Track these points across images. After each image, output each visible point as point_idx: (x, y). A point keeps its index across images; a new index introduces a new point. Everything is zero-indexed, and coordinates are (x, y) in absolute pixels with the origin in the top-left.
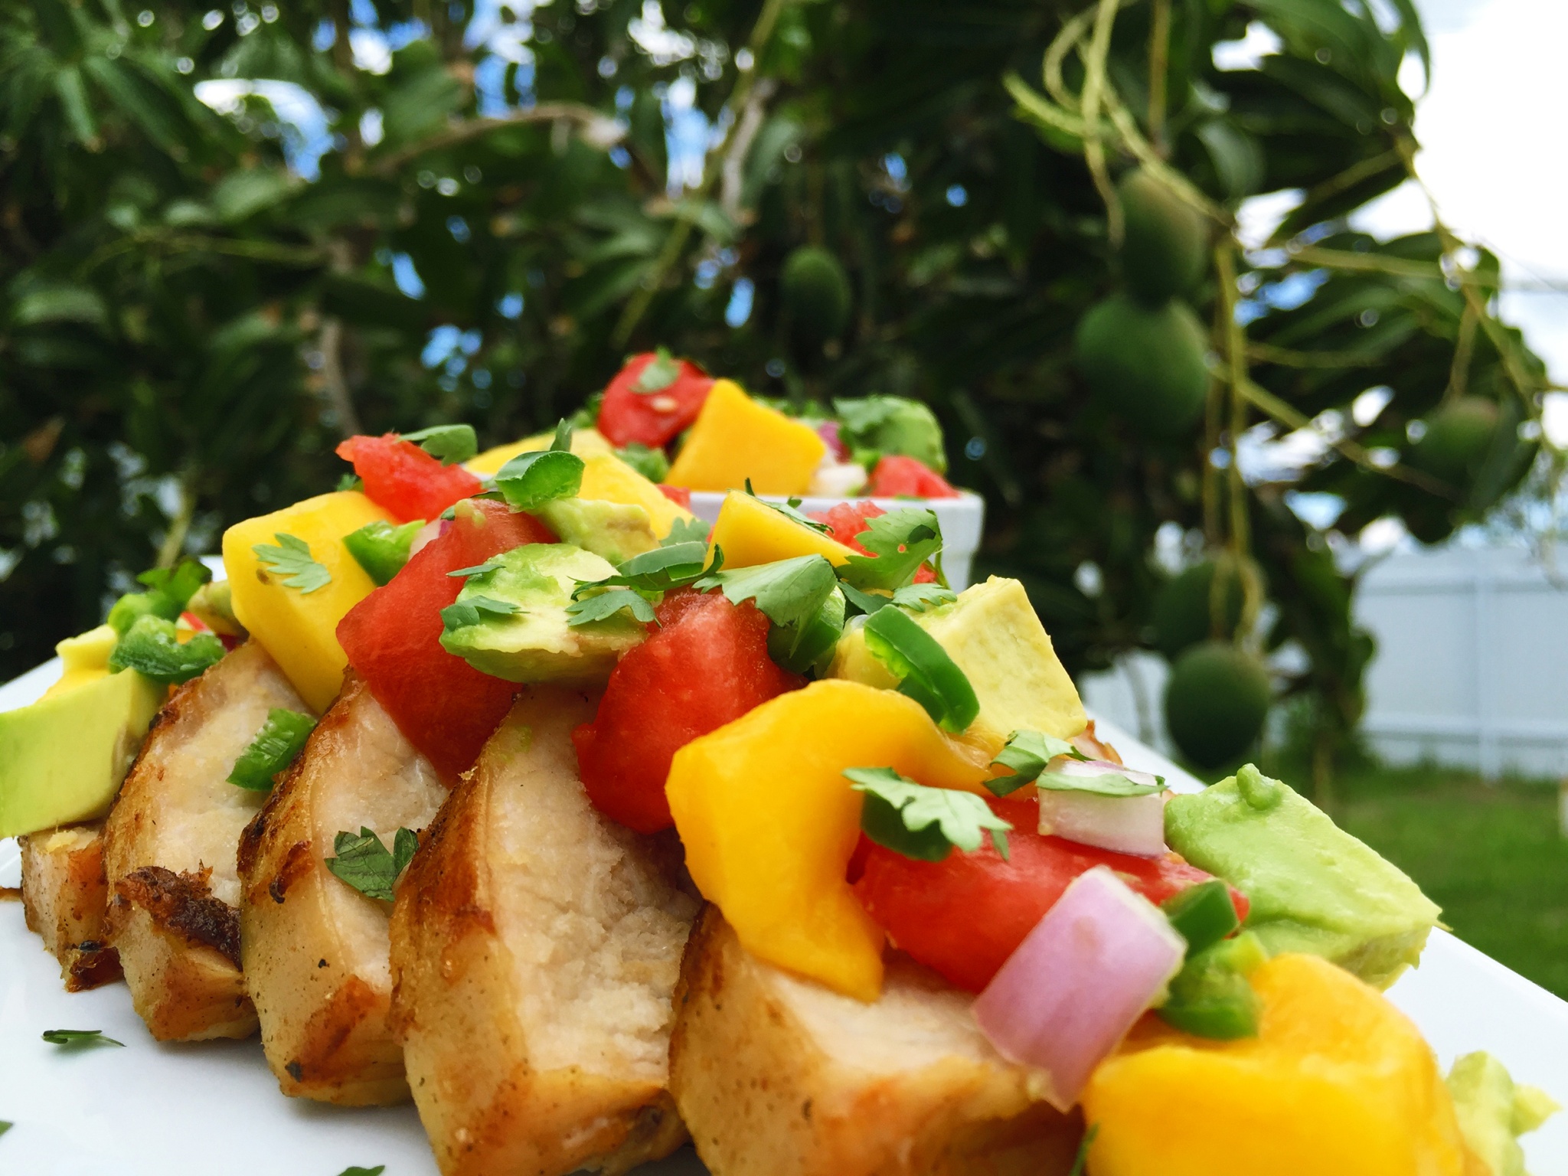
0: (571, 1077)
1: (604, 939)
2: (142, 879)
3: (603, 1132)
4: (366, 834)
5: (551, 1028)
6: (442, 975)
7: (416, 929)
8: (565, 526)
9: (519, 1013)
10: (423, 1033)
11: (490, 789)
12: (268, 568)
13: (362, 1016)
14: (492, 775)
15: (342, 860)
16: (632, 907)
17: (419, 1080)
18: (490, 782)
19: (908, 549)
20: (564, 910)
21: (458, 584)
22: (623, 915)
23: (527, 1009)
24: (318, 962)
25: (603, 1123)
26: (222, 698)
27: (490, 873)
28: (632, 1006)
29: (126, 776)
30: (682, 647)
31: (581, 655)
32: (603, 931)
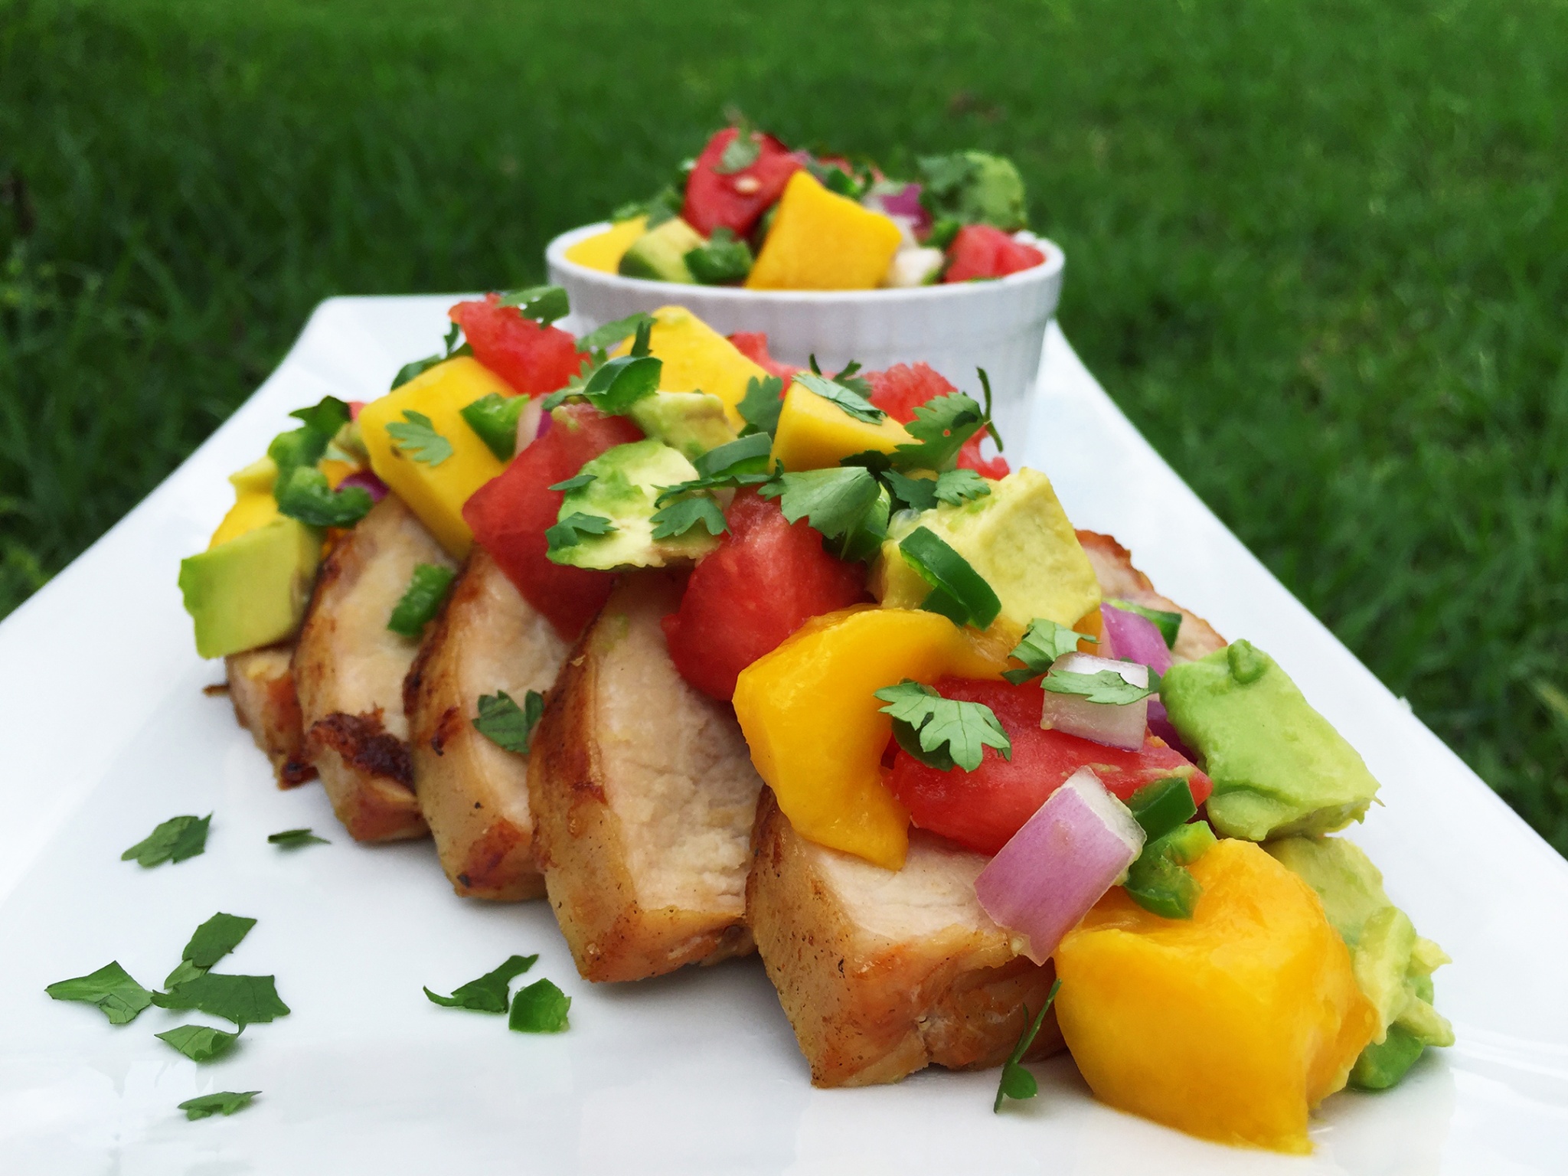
0: (670, 915)
1: (695, 793)
2: (330, 726)
3: (699, 947)
4: (502, 696)
5: (654, 874)
6: (569, 831)
7: (547, 787)
8: (647, 424)
9: (628, 867)
10: (558, 870)
11: (597, 671)
12: (400, 445)
13: (512, 847)
14: (597, 663)
15: (485, 719)
16: (717, 759)
17: (558, 905)
18: (596, 668)
19: (952, 432)
20: (661, 772)
21: (560, 498)
22: (710, 767)
23: (635, 860)
24: (474, 803)
25: (698, 940)
26: (373, 548)
27: (600, 753)
28: (716, 849)
29: (305, 616)
30: (747, 566)
31: (664, 565)
32: (693, 787)
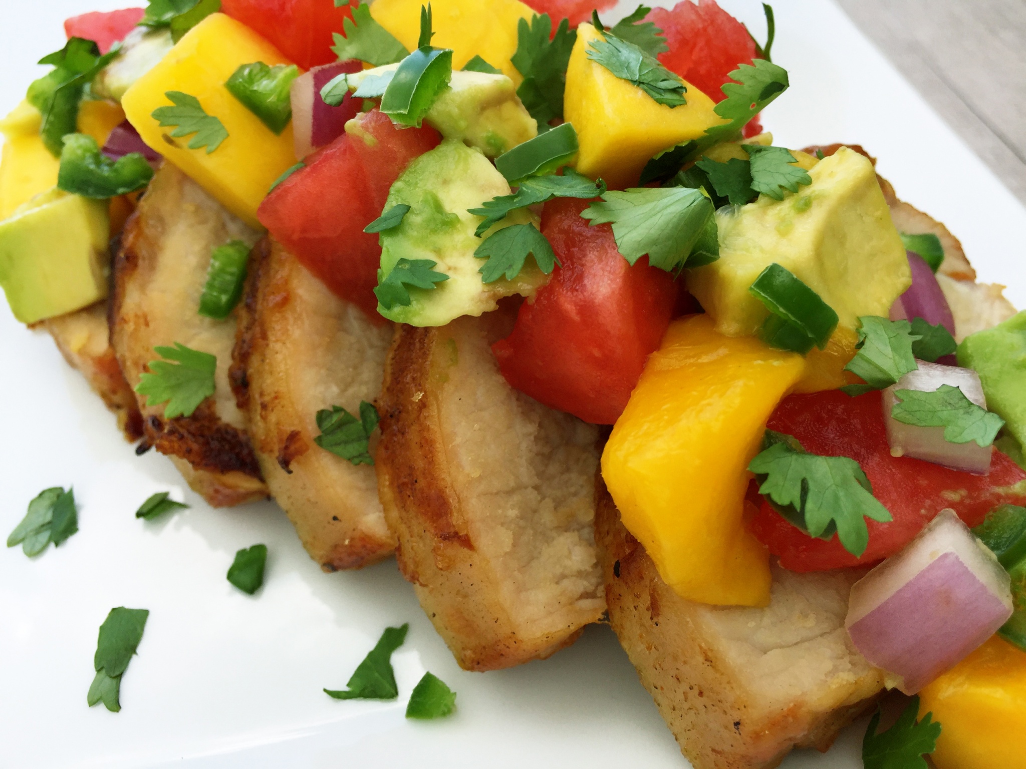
1: (541, 501)
4: (338, 409)
5: (523, 598)
6: (437, 564)
8: (446, 126)
9: (501, 602)
14: (437, 399)
15: (326, 435)
17: (432, 615)
18: (438, 405)
19: (758, 104)
20: (510, 492)
21: (377, 241)
22: (546, 468)
23: (505, 593)
24: (331, 515)
28: (570, 553)
30: (591, 316)
32: (538, 496)
